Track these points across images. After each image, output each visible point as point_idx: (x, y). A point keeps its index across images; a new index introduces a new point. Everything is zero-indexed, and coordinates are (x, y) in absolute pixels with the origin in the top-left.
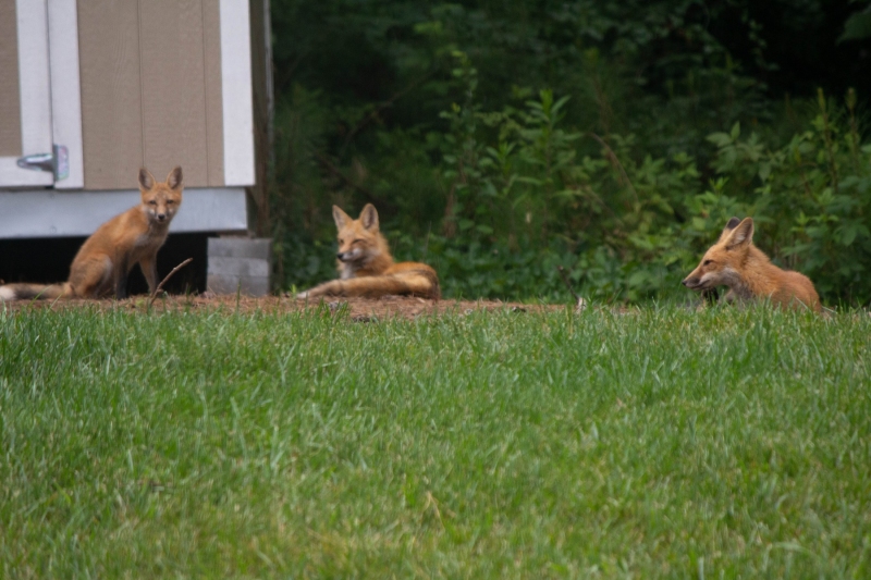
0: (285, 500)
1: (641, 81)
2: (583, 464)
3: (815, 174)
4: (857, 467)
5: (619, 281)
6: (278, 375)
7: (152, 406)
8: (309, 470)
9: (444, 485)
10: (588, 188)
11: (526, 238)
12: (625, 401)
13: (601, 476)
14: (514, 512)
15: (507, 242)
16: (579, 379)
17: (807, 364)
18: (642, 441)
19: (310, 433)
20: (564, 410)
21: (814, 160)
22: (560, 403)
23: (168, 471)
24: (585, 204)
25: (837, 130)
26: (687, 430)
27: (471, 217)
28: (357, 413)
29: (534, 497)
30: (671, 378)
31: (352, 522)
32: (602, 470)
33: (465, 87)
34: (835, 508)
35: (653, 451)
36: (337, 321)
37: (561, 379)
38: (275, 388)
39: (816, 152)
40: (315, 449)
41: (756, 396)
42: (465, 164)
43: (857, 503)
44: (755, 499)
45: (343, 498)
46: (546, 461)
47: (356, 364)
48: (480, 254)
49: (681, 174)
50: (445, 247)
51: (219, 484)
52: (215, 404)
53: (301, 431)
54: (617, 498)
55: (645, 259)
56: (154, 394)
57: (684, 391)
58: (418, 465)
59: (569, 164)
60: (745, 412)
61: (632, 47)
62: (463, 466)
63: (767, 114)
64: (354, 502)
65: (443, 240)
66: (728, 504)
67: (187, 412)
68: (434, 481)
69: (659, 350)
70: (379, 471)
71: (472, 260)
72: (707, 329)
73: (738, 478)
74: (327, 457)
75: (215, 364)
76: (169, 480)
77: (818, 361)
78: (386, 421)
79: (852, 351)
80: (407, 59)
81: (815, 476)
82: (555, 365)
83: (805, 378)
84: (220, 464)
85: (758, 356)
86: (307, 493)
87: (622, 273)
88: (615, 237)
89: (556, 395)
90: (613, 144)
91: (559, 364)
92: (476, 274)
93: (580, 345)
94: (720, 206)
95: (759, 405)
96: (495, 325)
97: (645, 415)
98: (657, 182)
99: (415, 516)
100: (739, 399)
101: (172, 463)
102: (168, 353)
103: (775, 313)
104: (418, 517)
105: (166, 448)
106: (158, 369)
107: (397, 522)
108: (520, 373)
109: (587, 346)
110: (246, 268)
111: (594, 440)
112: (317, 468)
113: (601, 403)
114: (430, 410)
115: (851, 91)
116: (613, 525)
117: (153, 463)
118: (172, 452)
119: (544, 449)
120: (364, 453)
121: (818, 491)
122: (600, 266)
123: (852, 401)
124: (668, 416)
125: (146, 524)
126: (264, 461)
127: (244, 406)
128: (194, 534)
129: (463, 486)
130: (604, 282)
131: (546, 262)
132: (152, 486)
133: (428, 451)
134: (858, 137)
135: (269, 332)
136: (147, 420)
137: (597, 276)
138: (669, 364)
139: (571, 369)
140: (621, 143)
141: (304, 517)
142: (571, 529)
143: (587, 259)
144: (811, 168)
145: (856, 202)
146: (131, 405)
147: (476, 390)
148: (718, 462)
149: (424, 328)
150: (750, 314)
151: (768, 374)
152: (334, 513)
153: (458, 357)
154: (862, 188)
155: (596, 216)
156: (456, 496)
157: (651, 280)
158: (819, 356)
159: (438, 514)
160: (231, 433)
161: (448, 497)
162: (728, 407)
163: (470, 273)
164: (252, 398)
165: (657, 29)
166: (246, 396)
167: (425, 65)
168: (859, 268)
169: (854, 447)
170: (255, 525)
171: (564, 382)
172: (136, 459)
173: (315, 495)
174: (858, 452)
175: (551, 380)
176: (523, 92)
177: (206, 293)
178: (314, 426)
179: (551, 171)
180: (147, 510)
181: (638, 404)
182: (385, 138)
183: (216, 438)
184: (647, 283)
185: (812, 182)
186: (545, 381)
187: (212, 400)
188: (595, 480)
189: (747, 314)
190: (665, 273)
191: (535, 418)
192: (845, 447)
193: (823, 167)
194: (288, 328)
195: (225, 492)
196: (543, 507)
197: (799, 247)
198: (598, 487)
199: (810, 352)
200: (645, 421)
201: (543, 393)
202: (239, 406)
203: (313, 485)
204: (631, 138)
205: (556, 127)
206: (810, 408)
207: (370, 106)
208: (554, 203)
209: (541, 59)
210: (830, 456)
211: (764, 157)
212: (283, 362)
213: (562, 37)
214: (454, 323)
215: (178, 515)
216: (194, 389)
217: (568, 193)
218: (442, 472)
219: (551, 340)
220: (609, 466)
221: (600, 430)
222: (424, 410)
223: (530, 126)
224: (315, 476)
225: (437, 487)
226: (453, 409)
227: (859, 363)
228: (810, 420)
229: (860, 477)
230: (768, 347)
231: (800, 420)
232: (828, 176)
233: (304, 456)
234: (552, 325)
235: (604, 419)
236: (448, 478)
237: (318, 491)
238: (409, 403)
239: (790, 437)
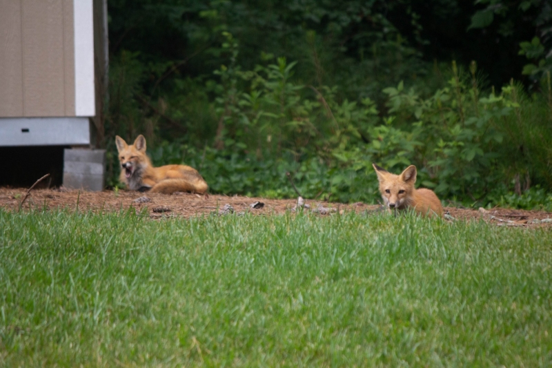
0: (102, 340)
1: (343, 49)
2: (293, 320)
3: (450, 114)
4: (465, 324)
5: (325, 181)
6: (101, 256)
7: (19, 277)
8: (118, 321)
9: (204, 333)
10: (307, 120)
11: (268, 151)
12: (320, 278)
13: (304, 328)
14: (247, 350)
15: (255, 154)
16: (292, 262)
17: (436, 254)
18: (330, 305)
19: (119, 297)
20: (281, 283)
21: (450, 106)
22: (280, 279)
23: (28, 320)
24: (305, 130)
25: (464, 87)
26: (359, 298)
27: (233, 137)
28: (150, 283)
29: (261, 341)
30: (350, 263)
31: (144, 356)
32: (304, 323)
33: (231, 54)
34: (450, 351)
35: (337, 311)
36: (140, 219)
37: (281, 261)
38: (98, 265)
39: (451, 100)
40: (122, 307)
41: (403, 276)
42: (229, 104)
43: (464, 348)
44: (400, 345)
45: (139, 340)
46: (269, 317)
47: (151, 248)
48: (238, 161)
49: (366, 112)
50: (216, 156)
51: (60, 330)
52: (59, 275)
53: (114, 296)
54: (313, 342)
55: (342, 166)
56: (20, 268)
57: (358, 272)
58: (188, 318)
59: (296, 105)
60: (396, 286)
61: (339, 28)
62: (216, 320)
63: (423, 71)
64: (146, 342)
65: (215, 151)
66: (383, 347)
67: (41, 281)
68: (197, 329)
69: (343, 244)
70: (163, 322)
71: (233, 165)
72: (374, 229)
73: (390, 330)
74: (130, 311)
75: (60, 248)
76: (28, 326)
77: (443, 253)
78: (168, 289)
79: (465, 245)
80: (195, 33)
81: (439, 330)
82: (277, 252)
83: (434, 264)
84: (61, 317)
85: (405, 249)
86: (116, 336)
87: (328, 175)
88: (324, 151)
89: (277, 272)
90: (324, 92)
91: (280, 251)
92: (235, 174)
93: (293, 238)
94: (390, 134)
95: (405, 281)
96: (241, 224)
97: (333, 288)
98: (351, 116)
99: (185, 353)
100: (393, 278)
101: (30, 315)
102: (31, 240)
103: (418, 219)
104: (186, 353)
105: (27, 305)
106: (24, 251)
107: (173, 357)
108: (255, 257)
109: (298, 239)
110: (88, 169)
111: (300, 303)
112: (123, 319)
113: (306, 278)
114: (196, 281)
115: (473, 63)
116: (311, 360)
117: (18, 315)
118: (30, 308)
119: (268, 309)
120: (154, 310)
121: (440, 340)
122: (314, 170)
123: (464, 280)
124: (348, 287)
125: (12, 356)
126: (89, 315)
127: (78, 277)
128: (43, 363)
129: (216, 333)
130: (316, 181)
131: (280, 167)
132: (17, 330)
133: (194, 309)
134: (477, 92)
135: (96, 226)
136: (15, 286)
137: (312, 177)
138: (349, 252)
139: (288, 255)
140: (329, 91)
141: (114, 352)
142: (284, 363)
143: (307, 166)
144: (447, 111)
145: (475, 133)
146: (5, 276)
147: (226, 269)
148: (378, 320)
149: (195, 225)
150: (402, 220)
151: (411, 261)
152: (133, 350)
153: (216, 245)
154: (479, 125)
155: (312, 138)
156: (211, 339)
157: (346, 181)
158: (444, 249)
159: (200, 351)
160: (68, 296)
161: (206, 341)
162: (386, 283)
163: (232, 173)
164: (83, 272)
165: (355, 17)
166: (80, 270)
167: (207, 37)
168: (476, 175)
169: (464, 310)
170: (82, 357)
171: (283, 264)
172: (7, 313)
173: (121, 338)
174: (466, 314)
175: (275, 263)
176: (268, 56)
177: (61, 188)
178: (122, 291)
179: (284, 109)
180: (13, 346)
181: (329, 279)
182: (180, 83)
183: (59, 299)
184: (343, 182)
185: (448, 119)
186: (271, 263)
187: (57, 274)
188: (300, 330)
189: (400, 219)
190: (354, 176)
191: (263, 288)
192: (458, 311)
193: (455, 110)
194: (109, 224)
195: (64, 335)
196: (266, 347)
197: (439, 162)
198: (301, 336)
199: (438, 246)
200: (333, 292)
201: (269, 271)
202: (74, 278)
203: (120, 331)
204: (335, 88)
205: (288, 81)
206: (437, 285)
207: (170, 63)
208: (285, 129)
209: (280, 34)
210: (448, 317)
211: (417, 103)
212: (104, 247)
213: (294, 20)
214: (215, 223)
215: (33, 349)
216: (46, 265)
217: (294, 123)
218: (203, 323)
219: (275, 235)
220: (309, 321)
221: (304, 297)
222: (193, 281)
223: (271, 80)
224: (122, 325)
225: (199, 334)
226: (211, 281)
227: (469, 254)
228: (436, 293)
229: (466, 331)
230: (412, 244)
231: (430, 293)
232: (458, 116)
233: (115, 312)
234: (277, 224)
235: (307, 290)
236: (207, 328)
237: (124, 334)
238: (184, 277)
239: (424, 304)
